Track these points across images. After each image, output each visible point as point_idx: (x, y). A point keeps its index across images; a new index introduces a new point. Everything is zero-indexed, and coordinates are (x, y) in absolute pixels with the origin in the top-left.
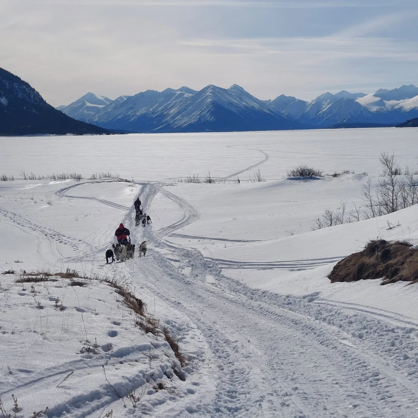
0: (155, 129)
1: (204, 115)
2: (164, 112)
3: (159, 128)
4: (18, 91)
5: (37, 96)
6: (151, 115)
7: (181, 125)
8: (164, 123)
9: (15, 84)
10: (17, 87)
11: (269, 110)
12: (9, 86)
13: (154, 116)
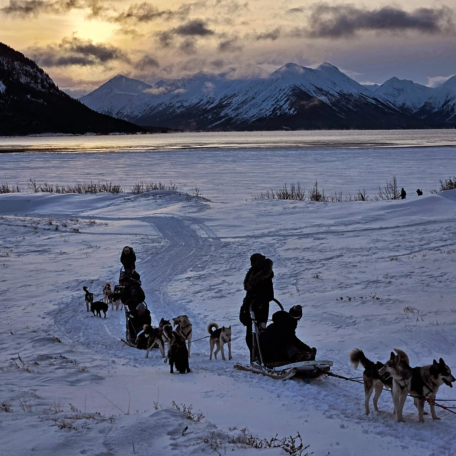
0: (210, 126)
1: (282, 106)
2: (223, 102)
3: (216, 124)
4: (20, 73)
5: (46, 80)
6: (205, 105)
7: (248, 120)
8: (223, 117)
9: (15, 63)
10: (18, 67)
11: (374, 99)
12: (8, 67)
13: (210, 107)
